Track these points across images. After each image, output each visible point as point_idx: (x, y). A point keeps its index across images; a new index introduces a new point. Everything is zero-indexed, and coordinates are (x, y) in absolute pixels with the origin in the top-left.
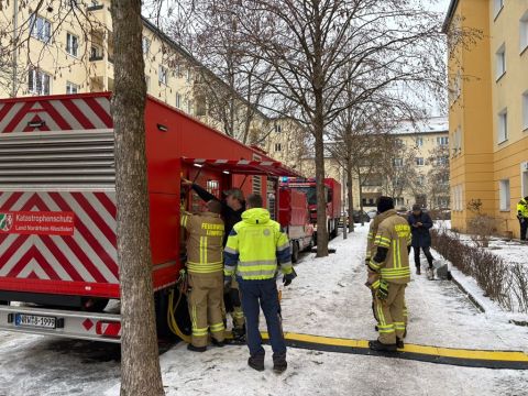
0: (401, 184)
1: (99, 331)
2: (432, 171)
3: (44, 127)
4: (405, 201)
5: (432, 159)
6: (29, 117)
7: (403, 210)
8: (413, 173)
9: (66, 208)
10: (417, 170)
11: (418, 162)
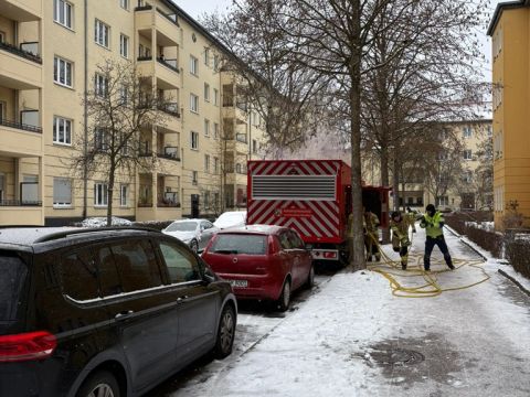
0: (446, 181)
1: (324, 255)
2: (480, 167)
3: (297, 173)
4: (450, 201)
5: (480, 154)
6: (289, 169)
7: (448, 211)
8: (459, 169)
9: (308, 207)
10: (464, 166)
11: (466, 154)
